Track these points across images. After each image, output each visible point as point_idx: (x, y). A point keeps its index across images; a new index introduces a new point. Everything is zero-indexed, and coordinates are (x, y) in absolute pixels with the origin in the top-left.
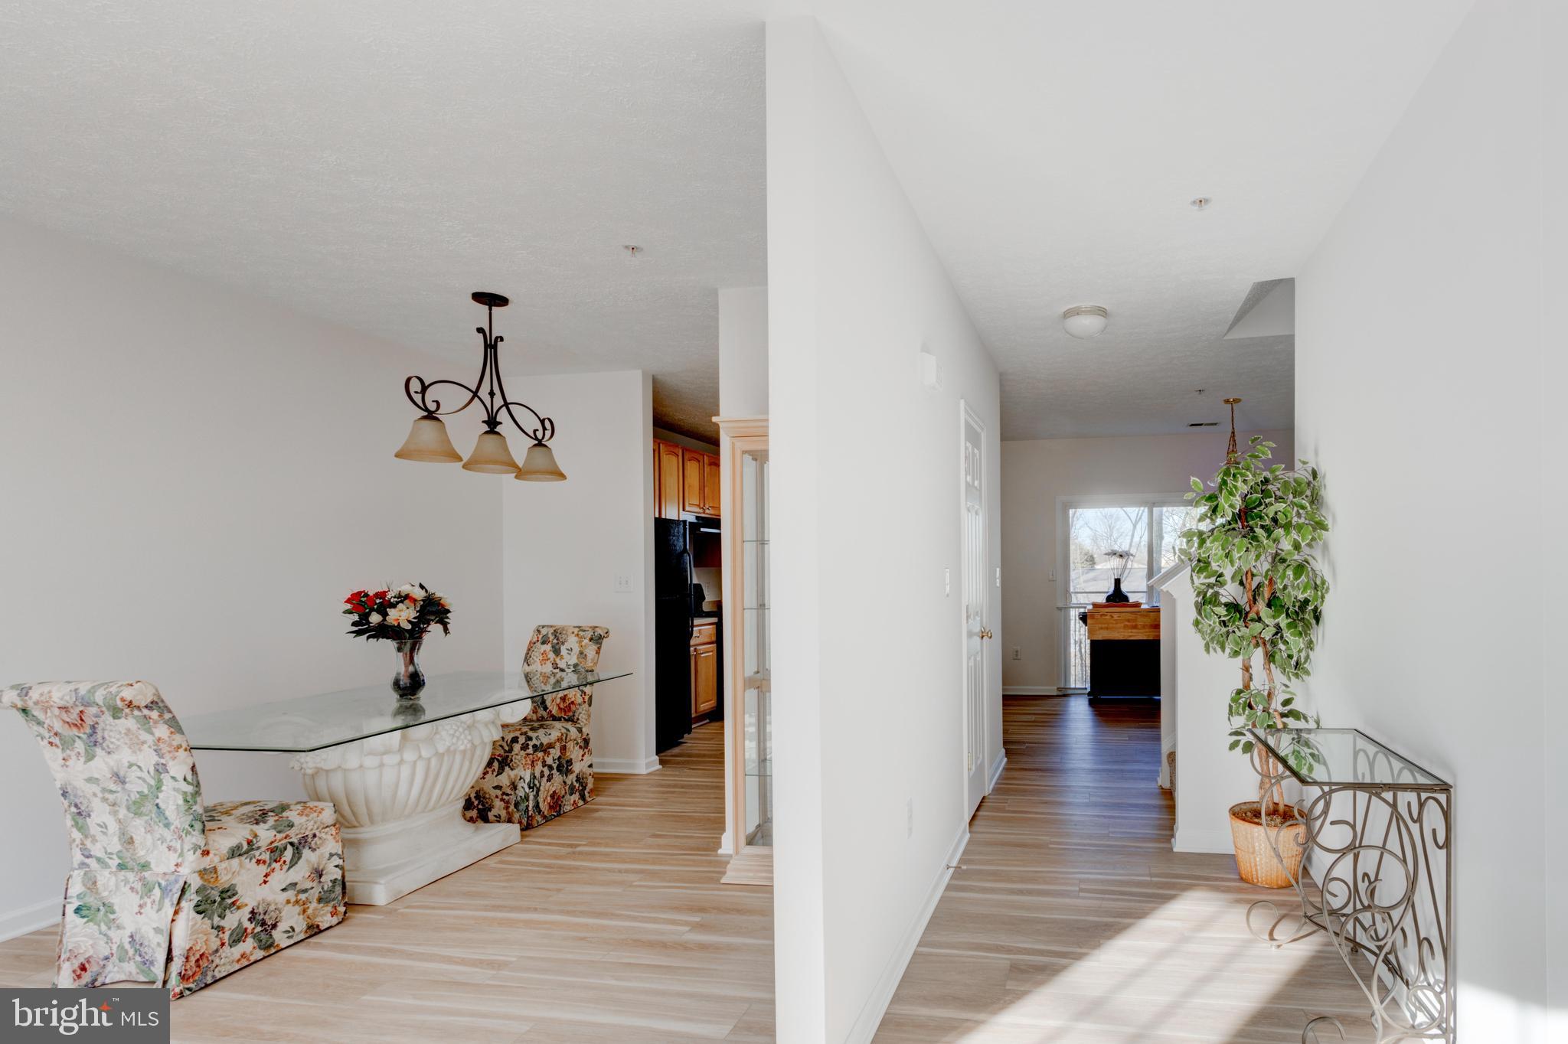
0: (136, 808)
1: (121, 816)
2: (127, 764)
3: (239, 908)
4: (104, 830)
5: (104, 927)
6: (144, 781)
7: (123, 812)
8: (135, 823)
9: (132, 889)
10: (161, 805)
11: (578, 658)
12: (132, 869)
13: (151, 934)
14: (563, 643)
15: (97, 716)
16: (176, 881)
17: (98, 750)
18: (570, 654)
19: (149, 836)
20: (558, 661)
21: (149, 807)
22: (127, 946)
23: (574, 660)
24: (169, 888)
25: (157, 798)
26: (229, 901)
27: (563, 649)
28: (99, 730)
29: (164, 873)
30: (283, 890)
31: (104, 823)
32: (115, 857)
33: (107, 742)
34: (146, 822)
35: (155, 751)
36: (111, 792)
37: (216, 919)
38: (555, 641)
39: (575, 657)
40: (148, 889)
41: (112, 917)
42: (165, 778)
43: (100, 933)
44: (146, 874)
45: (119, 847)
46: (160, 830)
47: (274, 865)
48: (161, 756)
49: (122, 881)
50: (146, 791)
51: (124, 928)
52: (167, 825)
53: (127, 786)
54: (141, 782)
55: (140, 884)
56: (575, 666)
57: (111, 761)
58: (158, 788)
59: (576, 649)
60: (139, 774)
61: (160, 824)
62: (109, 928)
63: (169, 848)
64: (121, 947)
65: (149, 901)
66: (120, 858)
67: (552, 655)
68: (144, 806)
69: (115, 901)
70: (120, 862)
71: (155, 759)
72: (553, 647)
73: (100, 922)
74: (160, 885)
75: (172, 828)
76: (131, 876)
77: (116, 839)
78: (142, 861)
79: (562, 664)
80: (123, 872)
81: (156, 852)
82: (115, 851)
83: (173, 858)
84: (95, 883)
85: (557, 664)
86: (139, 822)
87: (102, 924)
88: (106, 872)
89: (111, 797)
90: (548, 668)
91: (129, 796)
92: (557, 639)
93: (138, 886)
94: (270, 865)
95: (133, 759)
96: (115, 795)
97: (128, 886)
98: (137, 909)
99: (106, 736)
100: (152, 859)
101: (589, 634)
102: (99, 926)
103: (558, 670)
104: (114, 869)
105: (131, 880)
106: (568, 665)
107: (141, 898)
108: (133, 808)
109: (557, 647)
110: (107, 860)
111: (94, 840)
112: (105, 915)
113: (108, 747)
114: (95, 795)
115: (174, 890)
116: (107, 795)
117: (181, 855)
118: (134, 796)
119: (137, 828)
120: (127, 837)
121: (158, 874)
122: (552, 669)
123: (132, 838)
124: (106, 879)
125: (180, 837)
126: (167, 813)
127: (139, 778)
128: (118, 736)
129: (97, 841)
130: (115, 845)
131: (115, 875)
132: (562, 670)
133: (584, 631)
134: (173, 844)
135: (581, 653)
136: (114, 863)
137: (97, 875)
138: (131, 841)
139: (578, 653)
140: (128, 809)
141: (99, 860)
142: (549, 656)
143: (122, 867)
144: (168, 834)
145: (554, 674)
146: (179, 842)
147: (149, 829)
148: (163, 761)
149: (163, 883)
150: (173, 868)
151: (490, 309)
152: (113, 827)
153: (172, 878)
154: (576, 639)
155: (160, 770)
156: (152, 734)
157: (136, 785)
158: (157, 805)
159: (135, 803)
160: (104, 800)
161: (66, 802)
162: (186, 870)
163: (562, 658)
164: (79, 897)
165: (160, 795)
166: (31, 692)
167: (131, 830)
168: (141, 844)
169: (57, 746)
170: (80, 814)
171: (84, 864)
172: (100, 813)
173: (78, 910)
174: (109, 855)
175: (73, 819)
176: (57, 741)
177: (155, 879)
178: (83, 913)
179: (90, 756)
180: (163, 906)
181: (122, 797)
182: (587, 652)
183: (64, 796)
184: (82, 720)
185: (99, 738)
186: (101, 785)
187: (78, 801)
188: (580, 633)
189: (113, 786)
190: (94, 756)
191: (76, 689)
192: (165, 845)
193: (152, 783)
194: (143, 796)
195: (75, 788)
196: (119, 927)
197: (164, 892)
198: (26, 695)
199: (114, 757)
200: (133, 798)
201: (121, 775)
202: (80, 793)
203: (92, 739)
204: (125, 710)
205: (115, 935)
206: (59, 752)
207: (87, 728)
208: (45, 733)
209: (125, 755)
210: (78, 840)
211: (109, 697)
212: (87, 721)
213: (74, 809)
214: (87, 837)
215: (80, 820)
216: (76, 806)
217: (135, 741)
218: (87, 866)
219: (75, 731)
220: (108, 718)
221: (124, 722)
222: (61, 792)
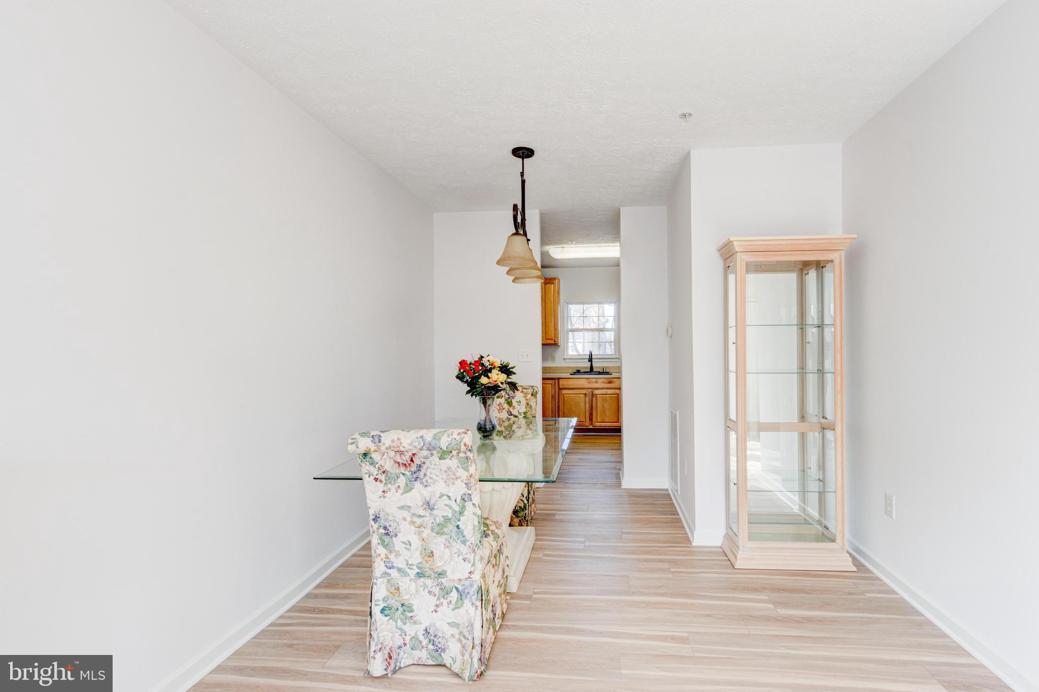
0: (439, 529)
1: (424, 535)
2: (439, 495)
3: (490, 603)
4: (408, 547)
5: (400, 623)
6: (450, 507)
7: (426, 532)
8: (436, 541)
9: (430, 592)
10: (461, 526)
11: (526, 408)
12: (429, 577)
13: (446, 628)
15: (426, 458)
16: (471, 586)
17: (417, 485)
19: (447, 550)
20: (511, 409)
21: (451, 527)
22: (421, 638)
23: (523, 410)
24: (466, 591)
25: (459, 521)
28: (423, 470)
29: (459, 579)
31: (409, 541)
32: (415, 567)
33: (427, 478)
34: (446, 540)
35: (466, 484)
36: (420, 516)
39: (524, 407)
40: (445, 592)
41: (409, 614)
42: (468, 505)
43: (397, 628)
44: (443, 581)
45: (420, 560)
46: (457, 546)
48: (469, 488)
49: (421, 586)
50: (450, 516)
51: (421, 623)
52: (464, 542)
53: (435, 512)
54: (447, 508)
55: (438, 588)
56: (525, 413)
57: (426, 492)
58: (461, 513)
59: (524, 402)
60: (448, 502)
61: (458, 541)
62: (405, 624)
63: (464, 560)
64: (417, 638)
65: (445, 602)
66: (419, 568)
67: (506, 406)
68: (446, 527)
69: (415, 603)
70: (419, 571)
71: (463, 490)
72: (506, 400)
73: (398, 619)
74: (457, 589)
75: (468, 544)
76: (429, 582)
77: (418, 553)
78: (440, 570)
79: (515, 412)
80: (422, 579)
81: (452, 563)
82: (416, 563)
83: (468, 567)
84: (398, 589)
85: (511, 412)
86: (441, 539)
87: (399, 621)
88: (407, 580)
89: (418, 521)
90: (504, 415)
91: (434, 519)
92: (508, 395)
93: (436, 590)
95: (445, 491)
96: (423, 519)
97: (427, 590)
98: (433, 608)
99: (428, 473)
100: (448, 569)
101: (530, 391)
102: (396, 622)
103: (512, 417)
104: (412, 577)
105: (429, 586)
106: (520, 413)
107: (438, 599)
108: (437, 529)
109: (509, 400)
110: (408, 570)
111: (398, 554)
112: (403, 614)
113: (427, 481)
114: (404, 519)
115: (472, 593)
116: (415, 519)
117: (473, 565)
118: (439, 520)
119: (438, 544)
120: (428, 551)
121: (453, 581)
122: (508, 416)
123: (432, 552)
124: (407, 585)
125: (474, 551)
126: (465, 533)
127: (447, 505)
128: (438, 473)
129: (400, 555)
130: (416, 558)
131: (416, 582)
132: (516, 416)
133: (526, 389)
134: (468, 556)
135: (528, 404)
136: (413, 573)
137: (400, 583)
138: (432, 554)
139: (525, 404)
140: (432, 530)
141: (399, 570)
142: (504, 407)
143: (420, 575)
144: (464, 549)
145: (509, 419)
146: (473, 555)
147: (448, 545)
148: (470, 492)
149: (460, 588)
150: (467, 575)
152: (416, 543)
153: (467, 583)
154: (522, 395)
155: (466, 499)
156: (468, 471)
157: (442, 511)
158: (458, 527)
159: (438, 525)
160: (413, 523)
161: (375, 526)
162: (477, 577)
163: (514, 408)
164: (384, 600)
165: (462, 518)
166: (383, 440)
167: (432, 547)
168: (440, 556)
169: (381, 481)
170: (387, 534)
171: (385, 573)
172: (406, 533)
173: (382, 611)
174: (410, 566)
175: (380, 538)
176: (383, 477)
177: (452, 585)
178: (386, 612)
179: (408, 489)
180: (462, 605)
181: (428, 520)
182: (531, 403)
183: (376, 519)
184: (412, 460)
185: (421, 474)
186: (412, 511)
187: (387, 524)
188: (524, 390)
189: (422, 512)
190: (411, 489)
191: (422, 437)
192: (461, 557)
193: (457, 509)
194: (447, 520)
195: (387, 514)
196: (415, 623)
197: (461, 595)
198: (380, 442)
199: (429, 489)
200: (438, 521)
201: (432, 503)
202: (391, 518)
203: (415, 476)
204: (454, 453)
205: (410, 629)
206: (381, 487)
207: (414, 468)
208: (374, 471)
209: (440, 487)
210: (383, 556)
211: (454, 442)
212: (417, 461)
213: (382, 531)
214: (391, 552)
215: (387, 539)
216: (385, 528)
217: (452, 478)
218: (389, 575)
219: (402, 469)
220: (435, 458)
221: (447, 462)
222: (372, 517)
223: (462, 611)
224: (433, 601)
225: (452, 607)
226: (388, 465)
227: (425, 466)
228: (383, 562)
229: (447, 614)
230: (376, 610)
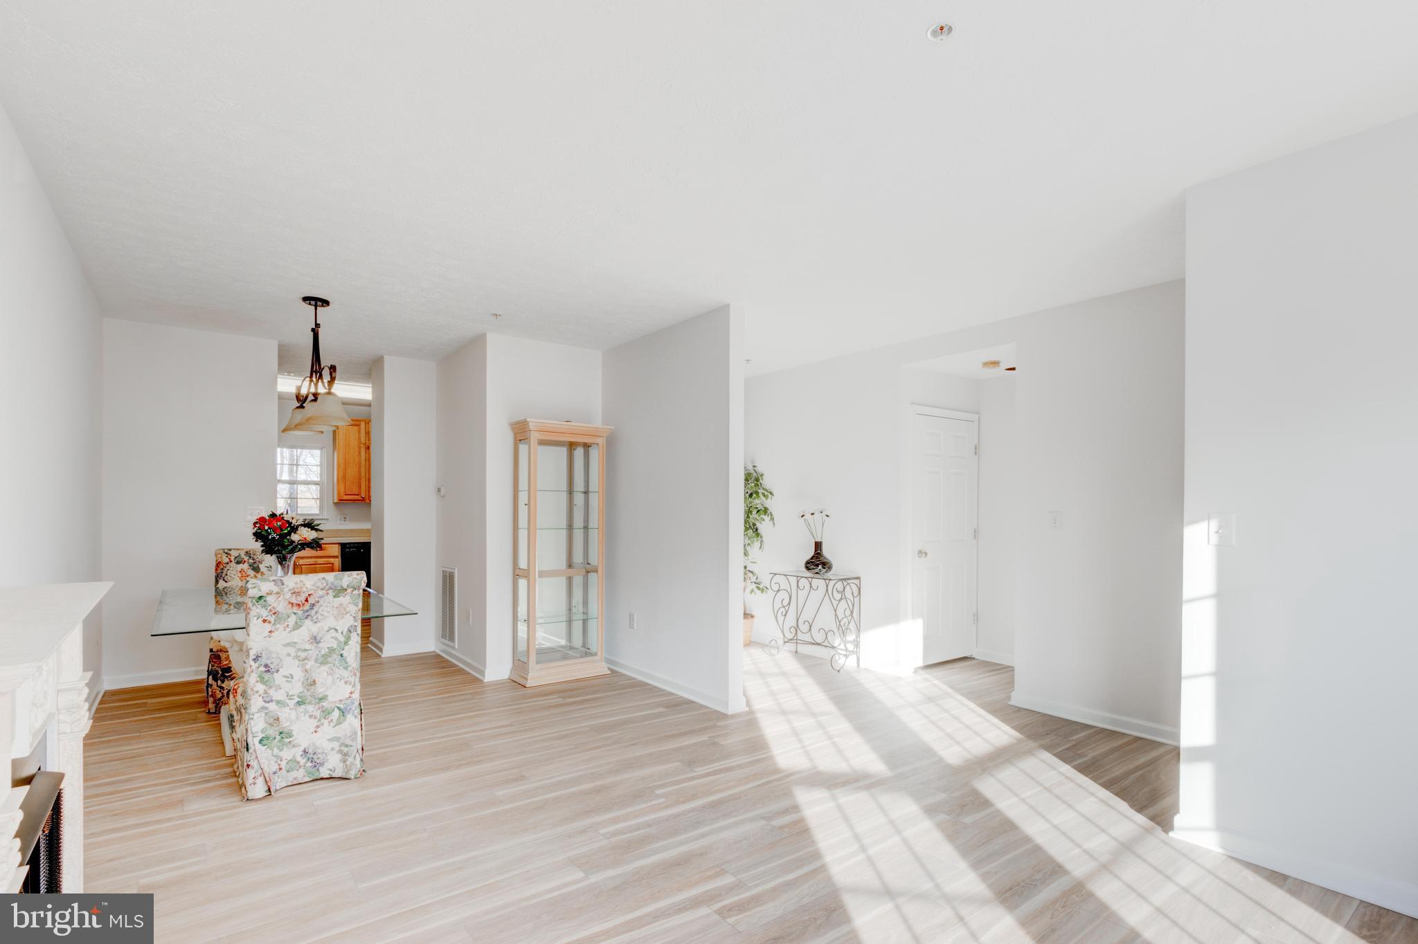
0: (324, 660)
1: (308, 667)
2: (326, 629)
4: (289, 679)
5: (276, 751)
6: (336, 639)
7: (310, 664)
8: (319, 670)
9: (310, 716)
10: (344, 654)
12: (310, 703)
13: (326, 744)
14: (261, 562)
15: (321, 597)
16: (351, 703)
17: (308, 622)
18: (270, 571)
19: (330, 677)
21: (336, 657)
22: (299, 758)
24: (348, 708)
25: (343, 650)
27: (262, 567)
28: (316, 609)
29: (340, 700)
31: (291, 674)
32: (295, 697)
33: (318, 615)
34: (330, 668)
35: (354, 617)
36: (305, 650)
38: (251, 561)
40: (326, 713)
41: (287, 740)
43: (273, 755)
44: (325, 704)
45: (301, 690)
46: (340, 672)
48: (355, 620)
49: (302, 712)
50: (335, 647)
51: (299, 746)
52: (346, 668)
53: (320, 645)
54: (333, 640)
55: (319, 711)
57: (315, 628)
58: (346, 643)
61: (341, 668)
62: (282, 750)
63: (346, 683)
64: (294, 760)
65: (326, 722)
66: (298, 697)
68: (330, 657)
69: (295, 729)
70: (299, 700)
71: (350, 622)
73: (274, 747)
74: (338, 708)
76: (310, 708)
77: (300, 684)
78: (321, 696)
80: (303, 706)
81: (334, 687)
82: (296, 693)
83: (349, 689)
84: (278, 719)
86: (325, 668)
87: (275, 749)
88: (287, 710)
89: (303, 655)
91: (320, 651)
93: (318, 713)
95: (333, 625)
96: (308, 652)
97: (307, 715)
98: (313, 730)
99: (320, 610)
100: (330, 693)
102: (273, 750)
104: (292, 706)
105: (310, 711)
107: (319, 720)
108: (321, 659)
110: (288, 701)
111: (278, 688)
112: (280, 741)
113: (317, 618)
114: (289, 655)
115: (353, 708)
116: (300, 653)
117: (354, 686)
119: (321, 674)
120: (310, 681)
121: (335, 702)
123: (314, 681)
124: (287, 714)
125: (355, 674)
126: (348, 659)
127: (333, 638)
128: (329, 609)
129: (280, 689)
130: (297, 688)
131: (296, 710)
134: (349, 679)
136: (292, 703)
137: (279, 713)
138: (314, 683)
140: (316, 661)
141: (278, 702)
143: (299, 703)
144: (346, 674)
146: (354, 677)
147: (331, 672)
148: (356, 624)
149: (342, 706)
150: (348, 696)
152: (298, 674)
153: (348, 702)
155: (352, 631)
157: (328, 642)
158: (341, 655)
159: (323, 656)
160: (297, 657)
161: (255, 665)
162: (356, 696)
164: (262, 732)
165: (346, 648)
166: (285, 582)
167: (315, 676)
168: (322, 683)
169: (270, 622)
170: (268, 671)
171: (264, 708)
172: (290, 667)
173: (261, 741)
174: (289, 697)
175: (260, 676)
176: (272, 619)
177: (333, 706)
178: (264, 742)
179: (297, 626)
180: (344, 720)
181: (314, 653)
183: (255, 660)
184: (307, 600)
185: (313, 612)
186: (298, 646)
187: (269, 662)
189: (308, 646)
190: (301, 626)
191: (324, 578)
192: (343, 681)
193: (342, 639)
194: (332, 650)
195: (271, 653)
196: (294, 746)
197: (343, 712)
198: (283, 584)
199: (319, 625)
200: (323, 652)
201: (318, 638)
202: (274, 655)
203: (306, 614)
204: (349, 591)
205: (287, 754)
206: (268, 627)
207: (307, 606)
208: (264, 613)
209: (330, 622)
210: (261, 692)
211: (355, 581)
212: (311, 600)
213: (263, 669)
214: (271, 687)
215: (267, 676)
216: (266, 666)
217: (341, 612)
218: (267, 708)
219: (295, 609)
220: (330, 597)
221: (341, 600)
222: (253, 657)
223: (345, 725)
224: (314, 723)
225: (332, 724)
226: (281, 606)
227: (318, 605)
228: (261, 698)
229: (328, 730)
230: (254, 742)
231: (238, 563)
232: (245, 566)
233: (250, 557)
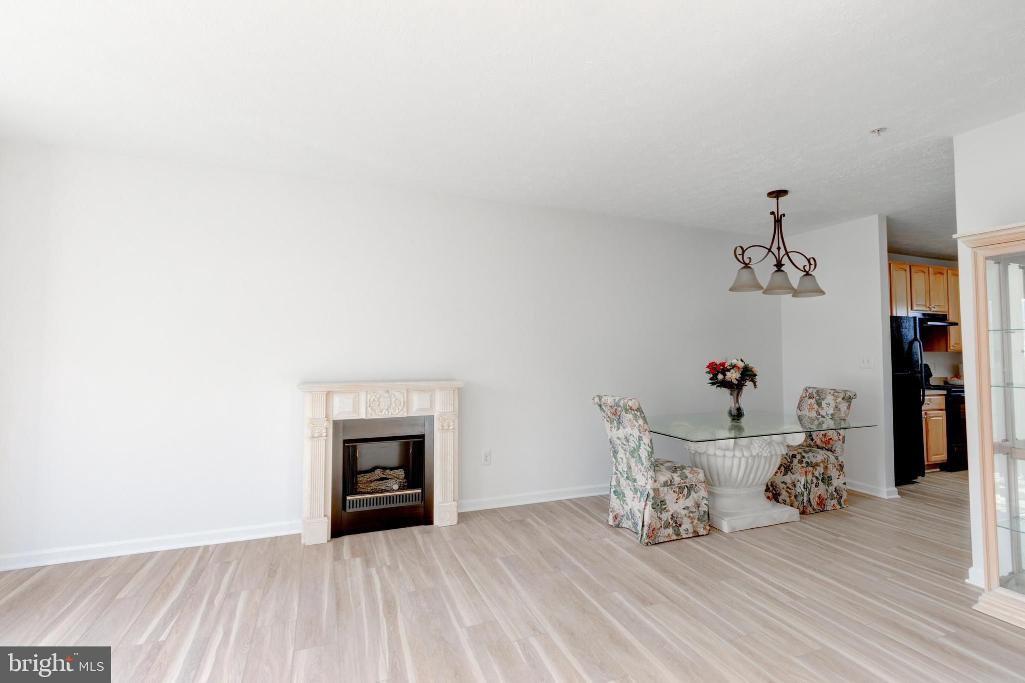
0: (632, 454)
2: (629, 434)
3: (667, 511)
5: (622, 502)
7: (628, 454)
9: (631, 489)
10: (640, 454)
11: (834, 410)
12: (631, 480)
13: (637, 512)
14: (823, 399)
15: (620, 411)
16: (645, 491)
17: (621, 426)
18: (828, 407)
19: (636, 467)
20: (820, 410)
21: (636, 455)
22: (629, 513)
23: (831, 411)
25: (639, 451)
26: (664, 507)
27: (824, 403)
28: (621, 417)
29: (641, 485)
30: (684, 509)
32: (625, 473)
33: (624, 423)
34: (635, 461)
35: (638, 430)
36: (624, 444)
37: (659, 514)
38: (818, 397)
39: (832, 409)
40: (636, 491)
41: (625, 498)
42: (641, 443)
43: (621, 504)
44: (635, 484)
45: (627, 469)
46: (640, 466)
47: (680, 495)
48: (641, 433)
49: (628, 484)
50: (635, 447)
52: (642, 464)
53: (629, 443)
54: (634, 442)
55: (633, 487)
56: (832, 415)
57: (625, 431)
58: (639, 447)
59: (833, 404)
60: (633, 439)
61: (640, 463)
62: (624, 503)
63: (643, 475)
64: (627, 513)
65: (636, 496)
66: (627, 474)
67: (816, 406)
68: (635, 453)
69: (626, 492)
70: (627, 476)
71: (638, 433)
72: (816, 401)
73: (621, 499)
75: (644, 466)
76: (630, 483)
77: (626, 465)
78: (634, 478)
79: (823, 413)
80: (628, 481)
81: (638, 475)
82: (625, 470)
83: (644, 480)
84: (619, 482)
85: (819, 413)
86: (633, 460)
90: (813, 414)
92: (819, 397)
94: (678, 494)
95: (631, 432)
97: (630, 487)
98: (632, 498)
99: (623, 420)
100: (637, 478)
101: (842, 395)
103: (820, 416)
104: (625, 478)
105: (631, 485)
106: (827, 414)
109: (819, 401)
113: (624, 425)
115: (644, 496)
116: (623, 446)
117: (646, 480)
118: (632, 449)
119: (633, 462)
120: (629, 465)
121: (639, 485)
122: (816, 415)
123: (631, 466)
125: (647, 471)
128: (627, 421)
132: (823, 417)
133: (838, 393)
134: (644, 473)
135: (836, 407)
136: (625, 475)
137: (620, 479)
138: (631, 468)
139: (834, 407)
140: (630, 454)
141: (620, 472)
142: (814, 407)
144: (643, 469)
145: (818, 419)
146: (646, 473)
147: (636, 464)
148: (641, 435)
149: (641, 490)
150: (644, 484)
151: (778, 200)
153: (644, 488)
154: (832, 397)
155: (640, 439)
156: (638, 422)
157: (632, 443)
159: (632, 451)
162: (648, 487)
163: (823, 409)
164: (614, 487)
168: (634, 470)
170: (615, 452)
171: (615, 473)
172: (621, 453)
177: (638, 487)
178: (615, 494)
180: (641, 500)
181: (628, 447)
182: (840, 406)
183: (611, 442)
186: (622, 441)
187: (614, 446)
188: (835, 393)
190: (619, 428)
193: (638, 444)
196: (627, 504)
197: (641, 494)
201: (628, 438)
203: (619, 421)
204: (629, 411)
205: (625, 507)
207: (618, 416)
209: (629, 430)
212: (618, 413)
213: (613, 449)
217: (632, 426)
219: (614, 417)
220: (624, 413)
223: (641, 503)
224: (632, 494)
226: (609, 413)
229: (637, 503)
231: (810, 398)
232: (813, 401)
233: (818, 394)
